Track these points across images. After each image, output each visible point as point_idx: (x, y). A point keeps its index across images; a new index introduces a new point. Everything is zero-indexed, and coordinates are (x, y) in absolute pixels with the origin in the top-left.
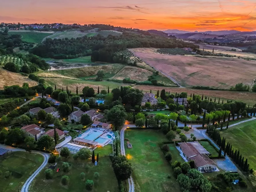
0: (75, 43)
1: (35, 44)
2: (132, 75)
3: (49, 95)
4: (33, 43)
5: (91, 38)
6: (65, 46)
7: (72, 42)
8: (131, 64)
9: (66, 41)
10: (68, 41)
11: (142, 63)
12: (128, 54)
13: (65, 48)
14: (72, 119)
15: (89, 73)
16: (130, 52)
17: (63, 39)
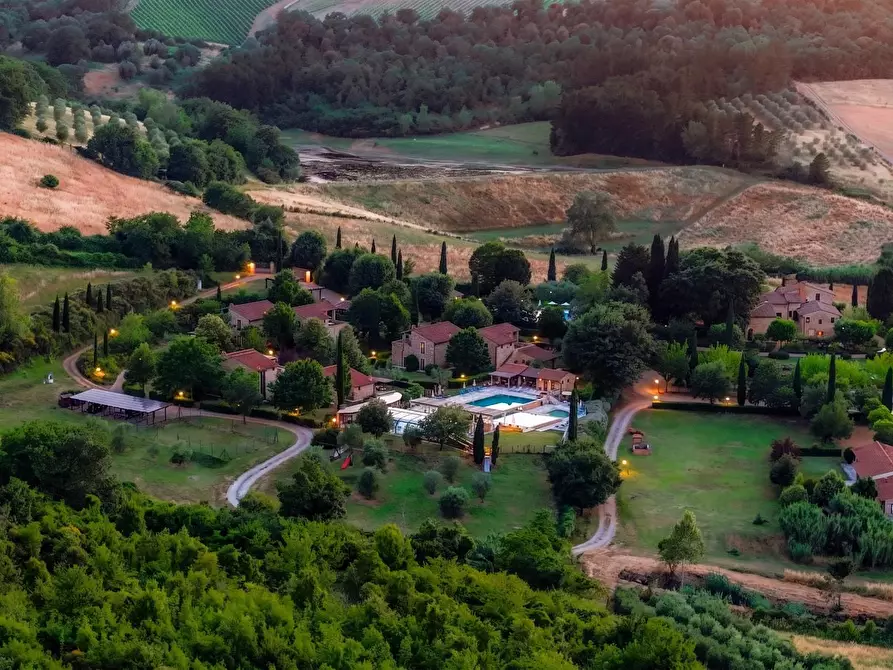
0: (458, 41)
1: (207, 46)
2: (786, 232)
3: (308, 273)
4: (200, 44)
5: (564, 13)
6: (392, 60)
7: (439, 38)
8: (793, 175)
9: (405, 28)
10: (412, 32)
11: (863, 168)
12: (794, 115)
13: (394, 69)
14: (408, 351)
15: (526, 209)
16: (808, 102)
17: (385, 18)
